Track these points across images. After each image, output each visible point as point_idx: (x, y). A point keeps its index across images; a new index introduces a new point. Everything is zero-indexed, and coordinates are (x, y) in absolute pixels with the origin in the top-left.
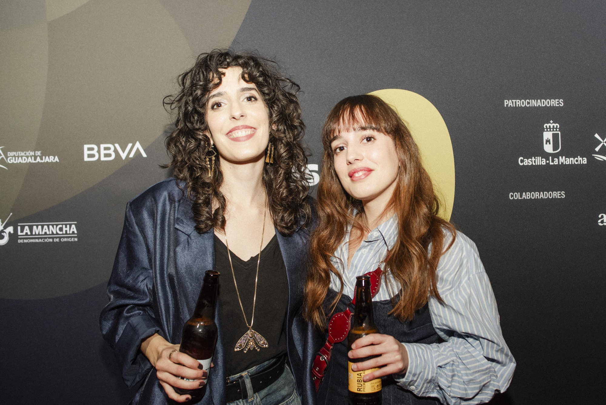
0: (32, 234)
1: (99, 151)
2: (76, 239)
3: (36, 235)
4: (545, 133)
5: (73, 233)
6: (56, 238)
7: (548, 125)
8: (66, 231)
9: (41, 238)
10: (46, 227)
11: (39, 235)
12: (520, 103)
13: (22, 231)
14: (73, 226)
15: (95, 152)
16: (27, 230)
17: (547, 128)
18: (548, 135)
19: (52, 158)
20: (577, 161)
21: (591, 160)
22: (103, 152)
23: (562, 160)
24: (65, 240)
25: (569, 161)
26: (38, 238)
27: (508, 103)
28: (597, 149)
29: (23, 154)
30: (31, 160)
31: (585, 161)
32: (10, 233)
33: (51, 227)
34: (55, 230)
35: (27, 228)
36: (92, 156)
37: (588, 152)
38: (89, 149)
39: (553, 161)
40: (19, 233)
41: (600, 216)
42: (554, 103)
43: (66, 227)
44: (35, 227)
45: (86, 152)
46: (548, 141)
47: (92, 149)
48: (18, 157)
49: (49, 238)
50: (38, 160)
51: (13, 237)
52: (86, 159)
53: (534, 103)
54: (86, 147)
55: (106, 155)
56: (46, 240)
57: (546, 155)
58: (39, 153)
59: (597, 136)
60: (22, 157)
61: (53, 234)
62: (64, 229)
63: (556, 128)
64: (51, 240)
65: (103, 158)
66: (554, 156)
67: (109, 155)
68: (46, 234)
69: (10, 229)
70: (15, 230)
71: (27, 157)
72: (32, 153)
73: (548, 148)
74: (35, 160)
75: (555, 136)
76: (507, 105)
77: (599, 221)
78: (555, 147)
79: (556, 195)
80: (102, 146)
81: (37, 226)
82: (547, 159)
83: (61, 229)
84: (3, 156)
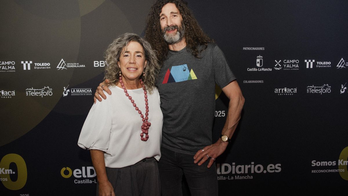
0: (76, 92)
1: (99, 63)
2: (91, 94)
3: (77, 92)
4: (257, 60)
5: (90, 92)
6: (84, 94)
7: (258, 57)
8: (88, 91)
9: (79, 94)
10: (81, 90)
11: (78, 92)
12: (249, 49)
13: (72, 91)
14: (90, 90)
15: (98, 64)
16: (74, 91)
17: (258, 58)
18: (258, 60)
19: (83, 66)
20: (268, 70)
21: (273, 69)
22: (101, 64)
23: (263, 69)
24: (88, 94)
25: (265, 70)
26: (78, 94)
27: (245, 48)
28: (276, 66)
29: (72, 64)
30: (75, 66)
31: (271, 70)
32: (68, 92)
33: (82, 90)
34: (84, 91)
35: (74, 90)
36: (97, 65)
37: (272, 67)
38: (96, 63)
39: (260, 70)
40: (72, 92)
41: (275, 89)
42: (261, 49)
43: (88, 90)
44: (77, 90)
45: (95, 64)
46: (258, 62)
47: (97, 63)
48: (71, 65)
49: (82, 94)
50: (78, 66)
51: (69, 93)
52: (95, 66)
53: (254, 49)
54: (95, 62)
55: (102, 65)
56: (81, 95)
57: (257, 68)
58: (78, 64)
59: (276, 61)
60: (72, 65)
61: (83, 92)
62: (87, 91)
63: (261, 58)
64: (83, 95)
65: (101, 66)
66: (260, 68)
67: (103, 65)
68: (81, 92)
69: (68, 91)
70: (70, 91)
71: (74, 65)
72: (76, 64)
73: (258, 65)
74: (77, 66)
75: (261, 61)
76: (244, 49)
77: (275, 91)
78: (261, 65)
79: (260, 82)
80: (100, 62)
81: (78, 90)
82: (258, 69)
83: (86, 91)
84: (65, 65)
